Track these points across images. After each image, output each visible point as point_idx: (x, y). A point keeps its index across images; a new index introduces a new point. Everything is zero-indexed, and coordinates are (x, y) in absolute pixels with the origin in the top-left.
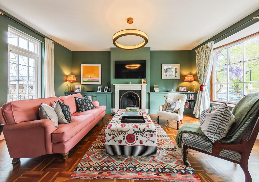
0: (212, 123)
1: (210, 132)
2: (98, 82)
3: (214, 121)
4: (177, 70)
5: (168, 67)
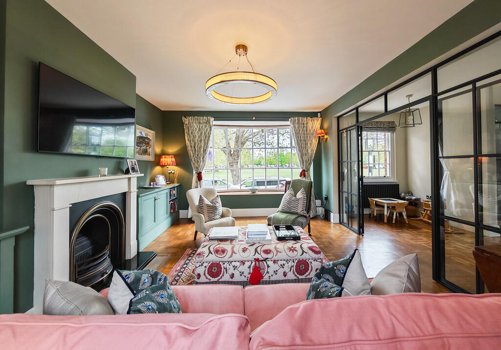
0: (304, 203)
1: (303, 210)
4: (151, 143)
5: (141, 133)
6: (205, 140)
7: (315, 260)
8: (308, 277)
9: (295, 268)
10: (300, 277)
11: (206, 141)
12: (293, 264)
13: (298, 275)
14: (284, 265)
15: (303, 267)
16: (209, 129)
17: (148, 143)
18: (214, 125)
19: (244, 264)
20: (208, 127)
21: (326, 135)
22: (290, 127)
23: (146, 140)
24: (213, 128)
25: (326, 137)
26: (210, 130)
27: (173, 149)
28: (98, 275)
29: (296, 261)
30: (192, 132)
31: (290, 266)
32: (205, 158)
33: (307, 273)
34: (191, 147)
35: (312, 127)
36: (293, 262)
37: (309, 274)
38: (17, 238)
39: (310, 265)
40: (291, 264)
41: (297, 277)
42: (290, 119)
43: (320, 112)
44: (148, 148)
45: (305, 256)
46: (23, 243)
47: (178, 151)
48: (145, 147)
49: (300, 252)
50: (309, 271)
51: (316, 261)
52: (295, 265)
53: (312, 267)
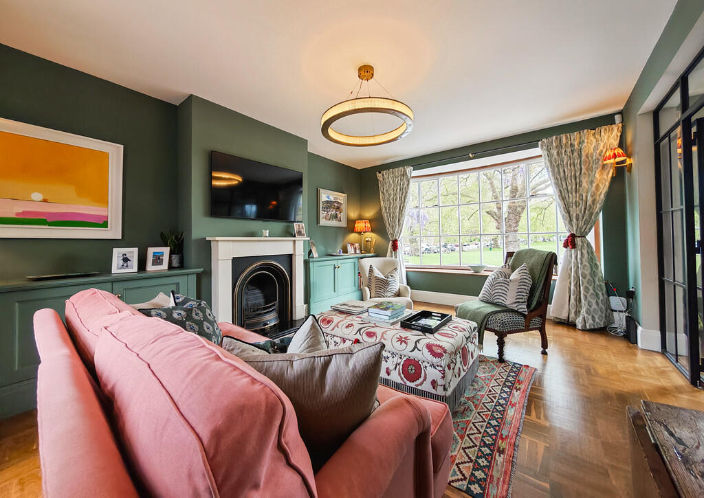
0: (519, 290)
1: (519, 302)
2: (105, 225)
3: (523, 287)
4: (343, 207)
5: (328, 197)
6: (401, 198)
7: (432, 365)
8: (419, 388)
9: (401, 367)
10: (409, 384)
11: (403, 200)
12: (400, 360)
13: (405, 380)
14: (388, 358)
15: (413, 371)
16: (406, 183)
17: (338, 208)
18: (413, 177)
19: (344, 342)
20: (405, 181)
21: (630, 157)
22: (542, 159)
23: (335, 204)
24: (411, 180)
25: (628, 161)
26: (408, 185)
27: (370, 213)
28: (261, 323)
29: (405, 359)
30: (387, 190)
31: (395, 363)
32: (401, 222)
33: (418, 382)
34: (386, 208)
35: (596, 148)
36: (401, 358)
37: (421, 384)
38: (199, 276)
39: (423, 371)
40: (396, 359)
41: (403, 381)
42: (540, 143)
43: (620, 113)
44: (338, 212)
45: (416, 355)
46: (204, 281)
47: (373, 215)
48: (334, 212)
49: (411, 346)
50: (421, 380)
51: (435, 367)
52: (402, 363)
53: (426, 375)
